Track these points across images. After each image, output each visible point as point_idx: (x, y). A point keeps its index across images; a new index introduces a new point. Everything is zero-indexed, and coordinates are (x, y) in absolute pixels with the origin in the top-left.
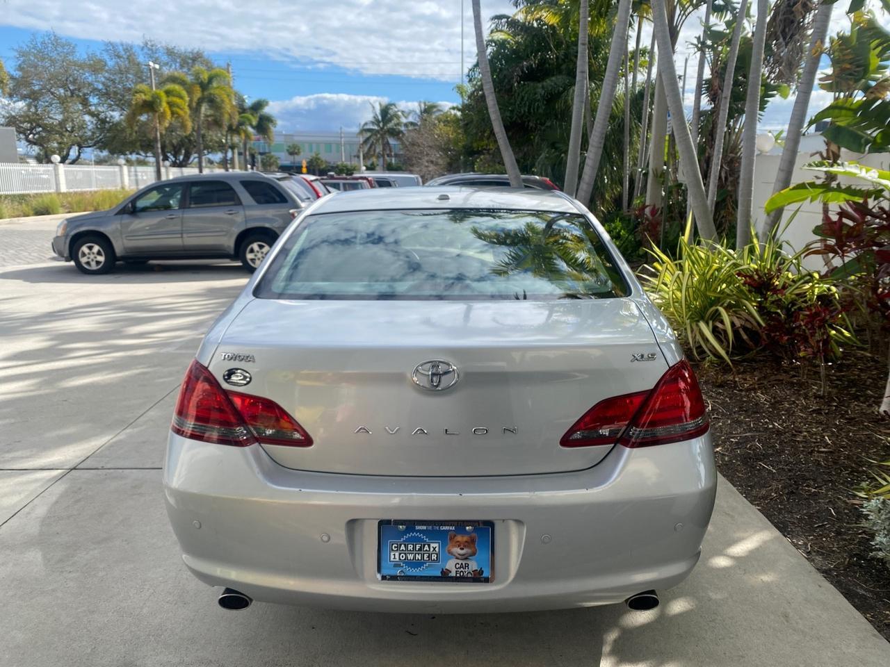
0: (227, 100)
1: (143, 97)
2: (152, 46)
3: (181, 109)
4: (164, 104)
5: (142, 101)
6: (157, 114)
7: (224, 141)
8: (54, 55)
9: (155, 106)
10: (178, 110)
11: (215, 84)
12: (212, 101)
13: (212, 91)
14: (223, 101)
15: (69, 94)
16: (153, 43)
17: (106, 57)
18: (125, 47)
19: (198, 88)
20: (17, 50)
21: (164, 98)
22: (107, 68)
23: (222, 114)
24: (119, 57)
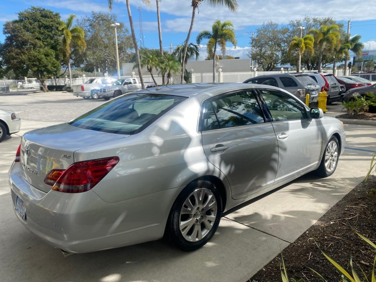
0: (335, 38)
1: (295, 42)
2: (308, 19)
3: (310, 45)
4: (303, 44)
5: (294, 44)
6: (300, 48)
7: (334, 57)
8: (270, 29)
9: (299, 45)
10: (309, 46)
11: (331, 32)
12: (328, 40)
13: (328, 35)
14: (333, 39)
15: (273, 43)
16: (309, 18)
17: (289, 27)
18: (297, 21)
19: (322, 35)
20: (257, 30)
21: (303, 41)
22: (289, 31)
23: (332, 45)
24: (294, 26)
